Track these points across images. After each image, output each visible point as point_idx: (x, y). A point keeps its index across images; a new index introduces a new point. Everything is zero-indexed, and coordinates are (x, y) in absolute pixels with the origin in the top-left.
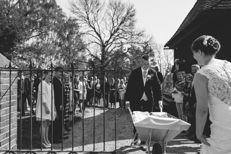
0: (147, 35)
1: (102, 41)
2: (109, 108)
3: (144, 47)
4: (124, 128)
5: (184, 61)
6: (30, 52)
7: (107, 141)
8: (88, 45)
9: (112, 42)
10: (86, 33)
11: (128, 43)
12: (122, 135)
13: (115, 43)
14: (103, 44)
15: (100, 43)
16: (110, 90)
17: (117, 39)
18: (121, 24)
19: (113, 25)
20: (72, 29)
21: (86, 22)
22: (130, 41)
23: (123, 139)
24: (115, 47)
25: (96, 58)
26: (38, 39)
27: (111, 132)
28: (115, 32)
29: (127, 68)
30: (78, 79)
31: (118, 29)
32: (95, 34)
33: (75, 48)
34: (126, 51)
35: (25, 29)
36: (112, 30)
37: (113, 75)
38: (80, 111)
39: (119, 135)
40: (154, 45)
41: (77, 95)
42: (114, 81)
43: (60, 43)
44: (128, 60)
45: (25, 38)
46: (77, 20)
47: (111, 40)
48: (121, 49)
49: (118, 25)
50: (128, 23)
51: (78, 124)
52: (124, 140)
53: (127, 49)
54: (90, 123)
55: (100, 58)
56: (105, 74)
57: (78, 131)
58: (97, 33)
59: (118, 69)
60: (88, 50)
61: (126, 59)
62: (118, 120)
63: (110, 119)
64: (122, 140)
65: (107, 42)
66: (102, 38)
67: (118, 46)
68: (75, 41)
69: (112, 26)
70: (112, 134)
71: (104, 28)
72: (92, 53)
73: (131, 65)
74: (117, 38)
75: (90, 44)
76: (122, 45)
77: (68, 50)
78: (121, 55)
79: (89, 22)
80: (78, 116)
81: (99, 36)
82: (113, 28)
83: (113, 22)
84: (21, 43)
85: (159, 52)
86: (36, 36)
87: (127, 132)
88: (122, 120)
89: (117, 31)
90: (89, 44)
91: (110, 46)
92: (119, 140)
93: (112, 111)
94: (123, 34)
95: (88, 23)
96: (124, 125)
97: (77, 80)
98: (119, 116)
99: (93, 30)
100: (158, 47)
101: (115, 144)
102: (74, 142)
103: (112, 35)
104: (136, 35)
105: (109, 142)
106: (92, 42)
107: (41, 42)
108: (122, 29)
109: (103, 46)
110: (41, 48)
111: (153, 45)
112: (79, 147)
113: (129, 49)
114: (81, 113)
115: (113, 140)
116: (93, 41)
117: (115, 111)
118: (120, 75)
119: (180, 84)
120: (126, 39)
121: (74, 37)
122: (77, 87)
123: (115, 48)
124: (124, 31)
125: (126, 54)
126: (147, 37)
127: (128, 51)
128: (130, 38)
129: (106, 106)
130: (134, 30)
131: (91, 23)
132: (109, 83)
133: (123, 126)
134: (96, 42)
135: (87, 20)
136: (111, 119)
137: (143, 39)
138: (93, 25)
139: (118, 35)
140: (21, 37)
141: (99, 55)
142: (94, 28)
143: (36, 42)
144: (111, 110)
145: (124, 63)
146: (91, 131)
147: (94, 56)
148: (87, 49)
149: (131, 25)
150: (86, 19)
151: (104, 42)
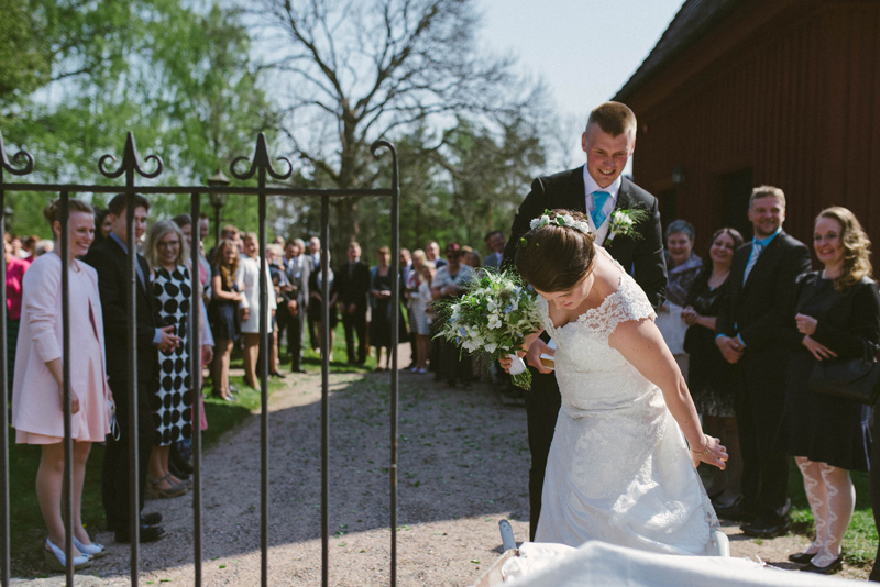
0: (520, 79)
1: (342, 99)
2: (368, 368)
3: (507, 128)
4: (430, 461)
5: (677, 178)
6: (49, 137)
7: (357, 530)
8: (288, 114)
9: (382, 105)
10: (279, 65)
11: (446, 108)
12: (422, 497)
13: (397, 108)
14: (346, 110)
15: (334, 105)
16: (372, 296)
17: (405, 90)
18: (418, 32)
19: (389, 35)
20: (225, 48)
21: (278, 19)
22: (454, 102)
23: (424, 520)
24: (397, 124)
25: (321, 166)
26: (85, 85)
27: (374, 480)
28: (396, 62)
29: (440, 207)
30: (235, 249)
31: (406, 52)
32: (315, 70)
33: (237, 127)
34: (437, 142)
35: (26, 40)
36: (385, 54)
37: (387, 234)
38: (247, 381)
39: (407, 497)
40: (549, 119)
41: (229, 314)
42: (388, 257)
43: (177, 105)
44: (445, 176)
45: (28, 78)
46: (243, 11)
47: (379, 96)
48: (420, 132)
49: (407, 37)
50: (446, 27)
51: (232, 441)
52: (432, 524)
53: (440, 135)
54: (283, 437)
55: (337, 168)
56: (354, 229)
57: (228, 475)
58: (324, 67)
59: (406, 210)
60: (290, 136)
61: (436, 173)
62: (405, 422)
63: (372, 416)
64: (422, 526)
65: (363, 102)
66: (345, 88)
67: (407, 121)
68: (236, 99)
69: (383, 40)
70: (378, 492)
71: (351, 46)
72: (305, 148)
73: (456, 196)
74: (402, 86)
75: (297, 112)
76: (422, 116)
77: (209, 133)
78: (417, 156)
79: (293, 22)
80: (239, 402)
81: (332, 76)
82: (388, 45)
83: (387, 21)
84: (14, 100)
85: (564, 145)
86: (78, 73)
87: (444, 481)
88: (422, 423)
89: (403, 58)
90: (292, 109)
91: (376, 119)
92: (409, 522)
93: (378, 383)
94: (426, 73)
95: (289, 25)
96: (429, 445)
97: (230, 252)
98: (410, 405)
99: (309, 52)
100: (563, 127)
101: (389, 548)
102: (203, 535)
103: (383, 75)
104: (480, 75)
105: (363, 535)
106: (305, 103)
107: (97, 97)
108: (424, 54)
109: (349, 120)
110: (99, 121)
111: (543, 117)
112: (222, 561)
113: (448, 134)
114: (249, 390)
115: (381, 525)
116: (307, 96)
117: (389, 382)
118: (412, 233)
119: (678, 274)
120: (440, 93)
121: (234, 82)
122: (230, 284)
123: (396, 128)
124: (433, 61)
125: (437, 154)
126: (522, 84)
127: (444, 141)
128: (454, 88)
129: (356, 360)
130: (469, 57)
131: (299, 25)
132: (367, 267)
133: (426, 451)
134: (318, 103)
135: (284, 12)
136: (376, 418)
137: (505, 96)
138: (310, 31)
139: (408, 76)
140: (9, 71)
141: (332, 154)
142: (311, 46)
143: (77, 98)
144: (375, 375)
145: (429, 187)
146: (287, 475)
147: (312, 160)
148: (285, 130)
149: (460, 35)
150: (278, 8)
151: (352, 103)
